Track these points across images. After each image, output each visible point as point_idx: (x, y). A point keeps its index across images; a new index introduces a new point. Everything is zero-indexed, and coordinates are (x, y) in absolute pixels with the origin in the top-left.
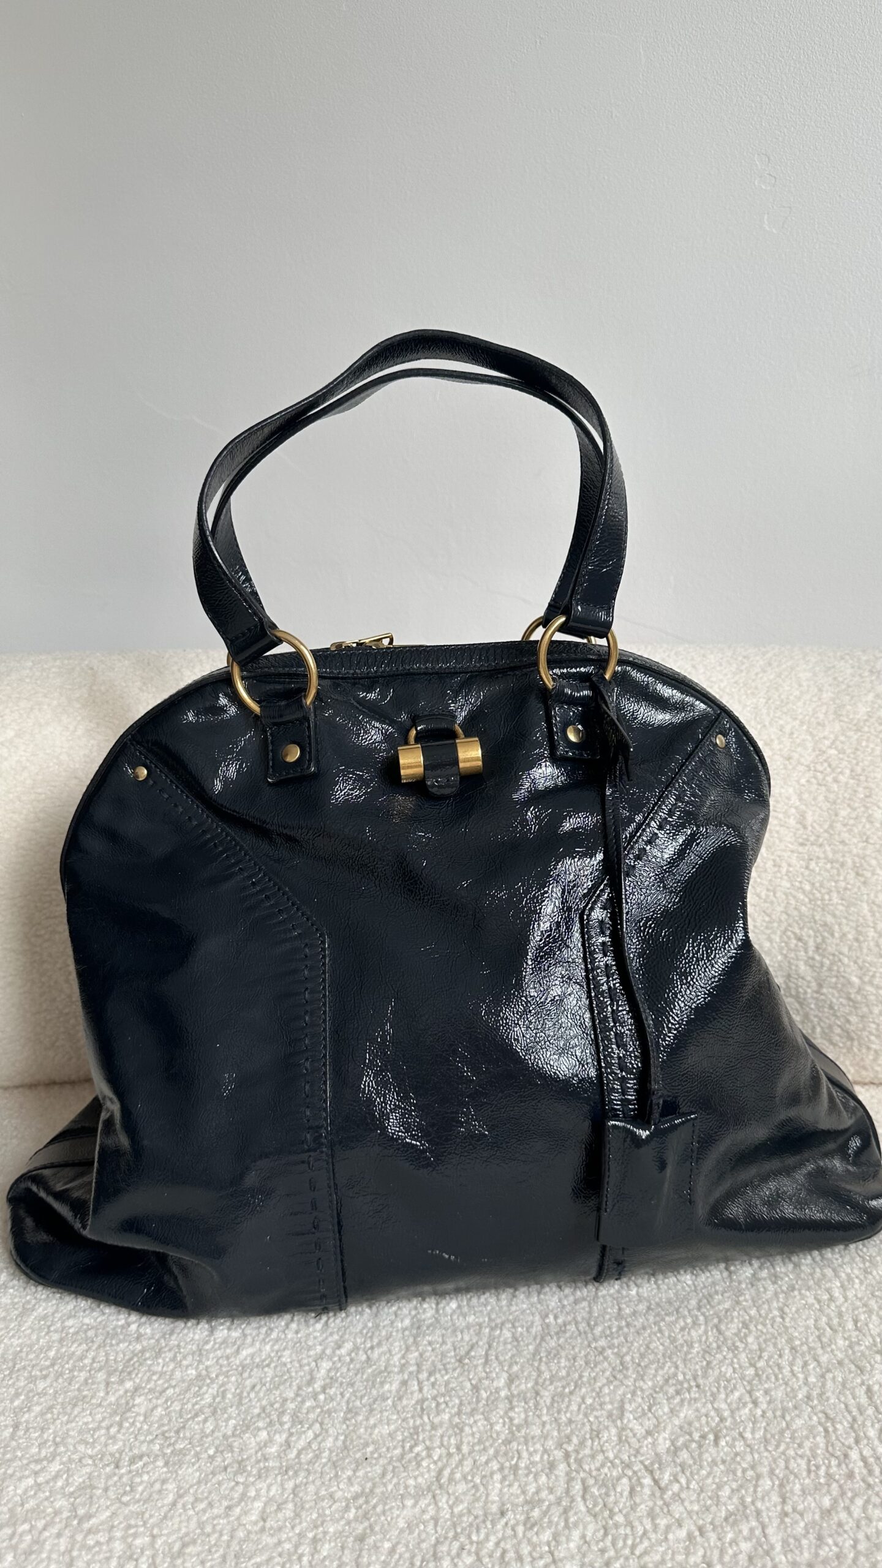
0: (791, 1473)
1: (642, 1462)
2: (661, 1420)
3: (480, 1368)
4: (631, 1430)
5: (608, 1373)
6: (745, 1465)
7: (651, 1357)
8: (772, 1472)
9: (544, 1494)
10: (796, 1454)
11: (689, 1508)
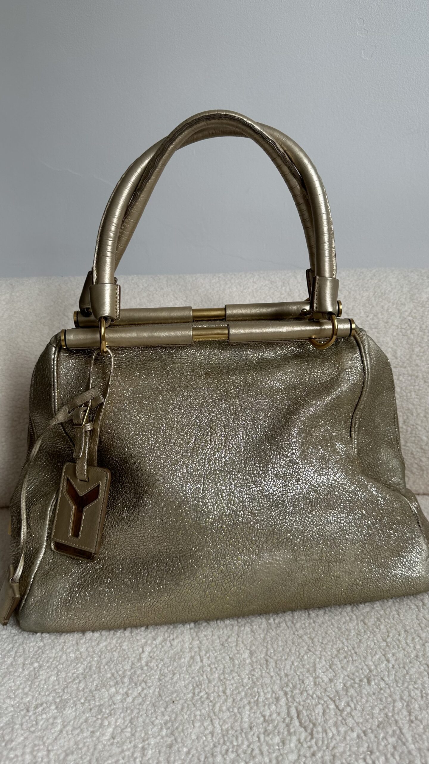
0: (412, 698)
1: (328, 696)
2: (337, 673)
3: (234, 648)
4: (321, 678)
5: (305, 648)
6: (386, 695)
7: (329, 638)
8: (401, 698)
9: (274, 716)
10: (414, 687)
11: (357, 721)
